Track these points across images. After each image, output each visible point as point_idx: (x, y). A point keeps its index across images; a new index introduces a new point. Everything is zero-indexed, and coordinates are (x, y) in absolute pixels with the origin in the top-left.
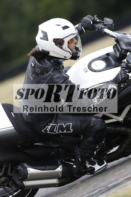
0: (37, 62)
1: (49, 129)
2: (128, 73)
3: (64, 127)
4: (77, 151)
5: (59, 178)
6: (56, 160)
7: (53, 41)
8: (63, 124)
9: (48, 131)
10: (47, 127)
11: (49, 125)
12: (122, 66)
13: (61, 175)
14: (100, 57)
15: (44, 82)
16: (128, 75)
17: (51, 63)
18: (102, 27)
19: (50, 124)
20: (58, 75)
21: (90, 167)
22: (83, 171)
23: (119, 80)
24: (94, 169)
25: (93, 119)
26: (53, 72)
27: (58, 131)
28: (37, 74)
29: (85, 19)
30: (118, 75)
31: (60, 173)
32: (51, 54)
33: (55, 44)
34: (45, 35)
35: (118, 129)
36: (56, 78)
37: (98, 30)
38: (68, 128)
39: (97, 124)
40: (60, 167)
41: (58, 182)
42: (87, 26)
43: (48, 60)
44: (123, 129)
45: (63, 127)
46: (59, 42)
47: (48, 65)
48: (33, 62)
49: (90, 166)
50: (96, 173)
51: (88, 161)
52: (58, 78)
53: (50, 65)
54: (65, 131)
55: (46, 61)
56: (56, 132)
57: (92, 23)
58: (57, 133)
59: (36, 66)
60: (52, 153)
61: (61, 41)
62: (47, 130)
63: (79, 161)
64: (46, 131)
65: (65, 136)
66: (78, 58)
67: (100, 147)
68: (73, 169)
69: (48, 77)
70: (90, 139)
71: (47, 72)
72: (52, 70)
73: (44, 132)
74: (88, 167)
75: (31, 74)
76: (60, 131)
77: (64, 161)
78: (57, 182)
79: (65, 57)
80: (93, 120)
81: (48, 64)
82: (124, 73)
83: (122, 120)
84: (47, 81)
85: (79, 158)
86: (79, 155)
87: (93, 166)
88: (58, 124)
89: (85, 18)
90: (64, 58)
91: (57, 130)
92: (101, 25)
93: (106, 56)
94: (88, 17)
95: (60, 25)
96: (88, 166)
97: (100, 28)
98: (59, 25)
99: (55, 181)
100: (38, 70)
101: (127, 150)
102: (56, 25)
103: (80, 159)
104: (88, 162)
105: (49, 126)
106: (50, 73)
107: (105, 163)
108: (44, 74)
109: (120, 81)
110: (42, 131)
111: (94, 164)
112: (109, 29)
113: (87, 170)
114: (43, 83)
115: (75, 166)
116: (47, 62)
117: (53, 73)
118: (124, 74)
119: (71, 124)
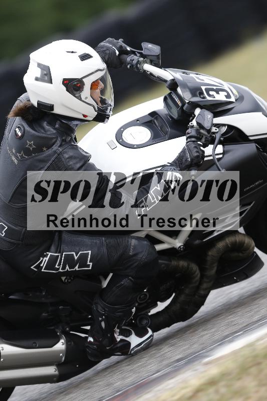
0: (27, 128)
1: (45, 264)
2: (202, 148)
3: (76, 258)
4: (99, 307)
5: (59, 365)
6: (53, 328)
7: (63, 83)
8: (74, 253)
9: (44, 267)
10: (41, 259)
11: (46, 256)
12: (188, 133)
13: (63, 359)
14: (137, 120)
15: (42, 166)
16: (203, 152)
17: (55, 129)
18: (138, 61)
19: (47, 253)
20: (71, 153)
21: (122, 340)
22: (108, 348)
23: (186, 160)
24: (129, 344)
25: (134, 242)
26: (60, 146)
27: (64, 268)
28: (27, 152)
29: (104, 45)
30: (184, 151)
31: (61, 354)
32: (57, 110)
33: (67, 90)
34: (45, 73)
35: (174, 263)
36: (68, 158)
37: (132, 66)
38: (82, 261)
39: (141, 251)
40: (62, 341)
41: (57, 373)
42: (108, 59)
43: (50, 124)
44: (183, 263)
45: (74, 258)
46: (73, 86)
47: (48, 133)
48: (18, 127)
49: (121, 337)
50: (132, 352)
51: (118, 328)
52: (71, 158)
53: (55, 133)
54: (77, 268)
55: (45, 124)
56: (59, 269)
57: (117, 53)
58: (62, 271)
59: (25, 135)
60: (44, 314)
61: (78, 84)
62: (42, 265)
63: (102, 327)
64: (39, 267)
65: (72, 278)
66: (108, 118)
67: (139, 301)
68: (87, 345)
69: (50, 156)
70: (125, 282)
71: (49, 147)
72: (58, 143)
73: (36, 270)
74: (118, 340)
75: (14, 151)
76: (67, 267)
77: (68, 329)
78: (55, 371)
79: (85, 116)
80: (133, 244)
81: (49, 130)
82: (195, 147)
83: (180, 246)
84: (48, 165)
85: (101, 321)
86: (104, 315)
87: (127, 339)
88: (64, 253)
89: (102, 44)
90: (82, 117)
91: (61, 266)
92: (137, 58)
93: (150, 118)
94: (110, 42)
95: (75, 52)
96: (119, 338)
97: (135, 62)
98: (72, 52)
99: (51, 370)
100: (30, 144)
101: (187, 307)
102: (67, 52)
103: (103, 324)
104: (118, 330)
105: (45, 258)
106: (55, 148)
107: (150, 332)
108: (42, 151)
109: (187, 163)
110: (32, 267)
111: (128, 334)
112: (153, 64)
113: (116, 347)
114: (40, 170)
115: (91, 339)
116: (47, 127)
117: (61, 149)
118: (195, 150)
119: (90, 252)
